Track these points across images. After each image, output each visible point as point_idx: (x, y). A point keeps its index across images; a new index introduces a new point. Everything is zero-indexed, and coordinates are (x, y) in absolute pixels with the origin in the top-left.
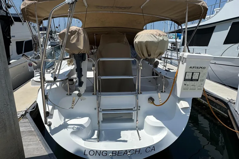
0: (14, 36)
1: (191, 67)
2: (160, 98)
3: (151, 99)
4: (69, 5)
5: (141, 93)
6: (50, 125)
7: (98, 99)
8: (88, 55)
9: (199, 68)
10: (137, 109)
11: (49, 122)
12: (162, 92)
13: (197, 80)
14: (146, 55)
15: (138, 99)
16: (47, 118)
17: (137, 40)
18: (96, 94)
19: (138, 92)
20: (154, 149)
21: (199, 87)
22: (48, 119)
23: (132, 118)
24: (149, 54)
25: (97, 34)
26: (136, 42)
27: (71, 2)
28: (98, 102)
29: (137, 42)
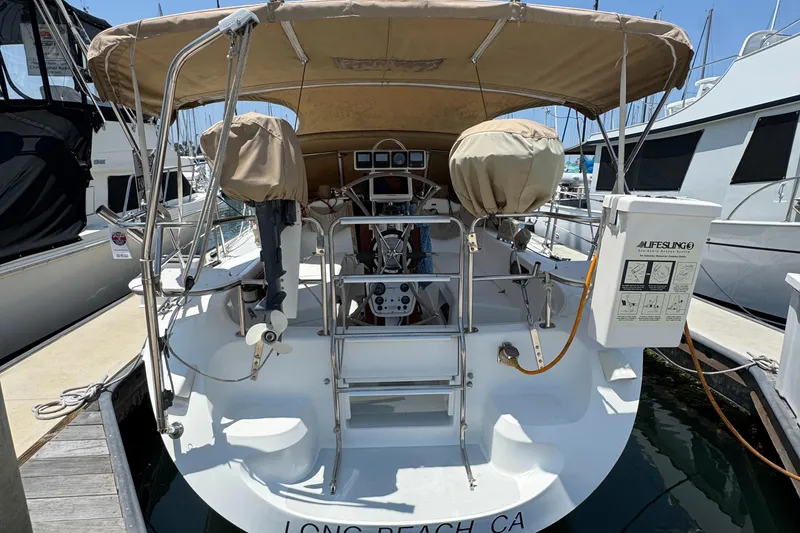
0: (103, 162)
1: (643, 244)
2: (537, 347)
3: (509, 351)
4: (228, 37)
5: (475, 330)
6: (176, 435)
7: (336, 350)
8: (301, 206)
9: (671, 246)
10: (463, 381)
11: (174, 424)
12: (544, 326)
13: (666, 288)
14: (489, 203)
15: (464, 349)
16: (166, 412)
17: (457, 156)
18: (328, 334)
19: (465, 326)
20: (521, 523)
21: (672, 312)
22: (170, 416)
23: (446, 412)
24: (500, 200)
25: (346, 154)
26: (454, 160)
27: (237, 27)
28: (333, 358)
29: (458, 162)
